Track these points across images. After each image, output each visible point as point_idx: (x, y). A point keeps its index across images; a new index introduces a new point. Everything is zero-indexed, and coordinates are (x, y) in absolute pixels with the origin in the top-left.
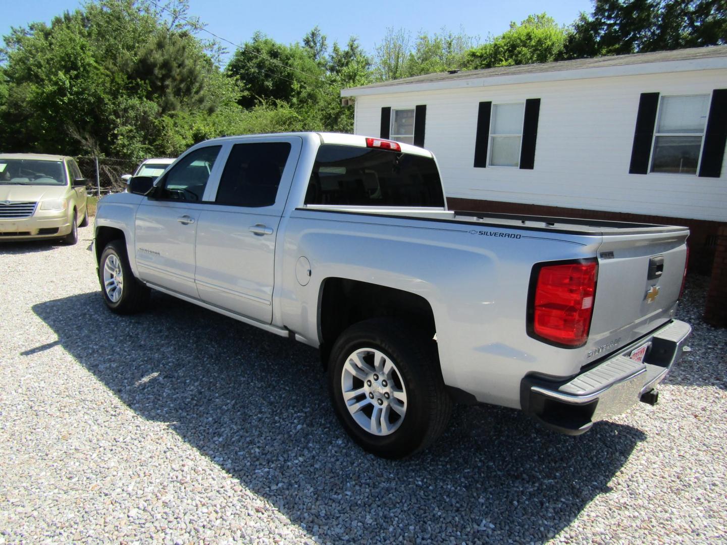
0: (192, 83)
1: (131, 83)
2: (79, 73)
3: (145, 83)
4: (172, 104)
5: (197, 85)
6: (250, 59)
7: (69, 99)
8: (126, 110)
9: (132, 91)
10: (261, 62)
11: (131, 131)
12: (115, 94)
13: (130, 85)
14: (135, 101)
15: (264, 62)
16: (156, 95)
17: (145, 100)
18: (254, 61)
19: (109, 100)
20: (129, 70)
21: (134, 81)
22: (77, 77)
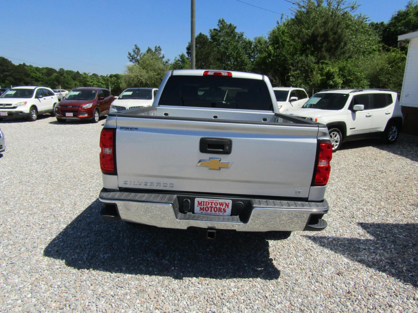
0: (340, 43)
1: (304, 47)
2: (279, 46)
3: (310, 46)
4: (325, 56)
5: (342, 44)
6: (399, 21)
7: (272, 59)
8: (298, 62)
9: (303, 51)
10: (407, 22)
11: (298, 74)
12: (293, 55)
13: (303, 49)
14: (303, 58)
15: (410, 21)
16: (316, 52)
17: (310, 56)
18: (403, 21)
19: (290, 58)
20: (304, 40)
21: (305, 46)
22: (278, 48)
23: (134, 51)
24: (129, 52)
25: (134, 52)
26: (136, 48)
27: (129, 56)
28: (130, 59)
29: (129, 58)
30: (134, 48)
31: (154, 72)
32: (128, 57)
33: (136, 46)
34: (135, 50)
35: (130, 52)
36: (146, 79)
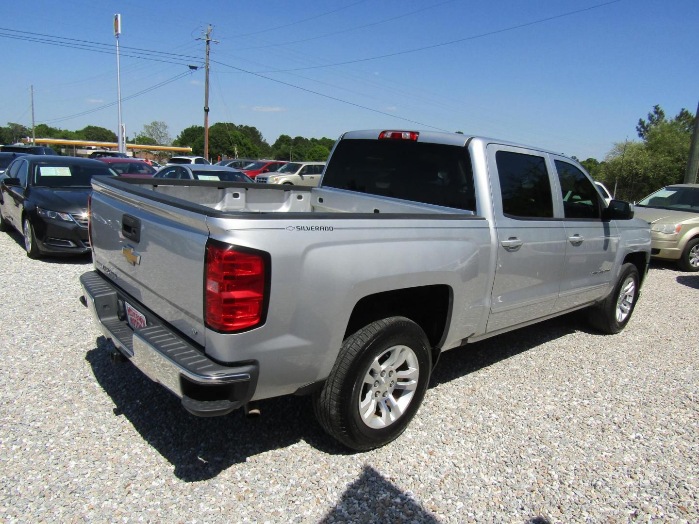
23: (651, 117)
24: (640, 120)
25: (651, 120)
26: (656, 113)
27: (639, 127)
28: (638, 132)
29: (638, 130)
30: (652, 111)
31: (668, 156)
32: (637, 127)
33: (656, 108)
34: (653, 116)
35: (643, 120)
36: (646, 169)
